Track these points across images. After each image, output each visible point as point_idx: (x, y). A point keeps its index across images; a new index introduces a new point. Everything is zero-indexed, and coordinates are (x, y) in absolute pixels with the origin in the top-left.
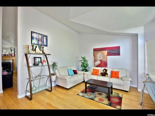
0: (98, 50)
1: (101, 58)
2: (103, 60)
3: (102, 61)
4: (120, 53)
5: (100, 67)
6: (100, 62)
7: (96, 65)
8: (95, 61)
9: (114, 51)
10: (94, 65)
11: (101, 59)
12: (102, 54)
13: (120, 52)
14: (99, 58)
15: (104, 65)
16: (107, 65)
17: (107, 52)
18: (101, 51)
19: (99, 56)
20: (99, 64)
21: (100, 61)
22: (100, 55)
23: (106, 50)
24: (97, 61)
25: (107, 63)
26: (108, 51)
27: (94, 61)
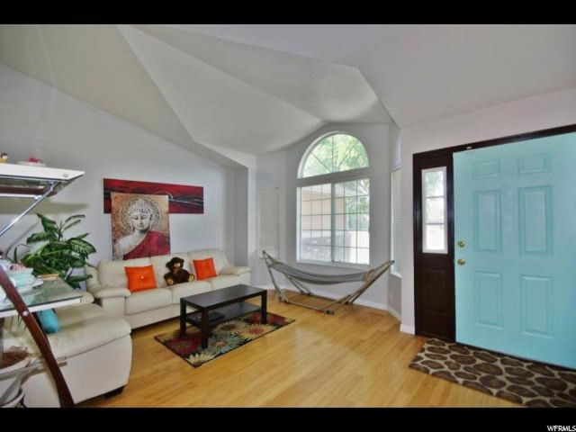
0: (128, 188)
1: (146, 222)
2: (154, 230)
3: (150, 232)
4: (202, 208)
5: (145, 256)
6: (144, 236)
7: (126, 252)
8: (118, 232)
9: (189, 199)
10: (114, 251)
11: (146, 227)
12: (148, 207)
13: (202, 203)
14: (138, 222)
15: (159, 246)
16: (169, 244)
17: (170, 202)
18: (146, 196)
19: (137, 213)
20: (139, 246)
21: (143, 232)
22: (143, 208)
23: (165, 194)
24: (129, 234)
25: (169, 238)
26: (170, 198)
27: (113, 235)
